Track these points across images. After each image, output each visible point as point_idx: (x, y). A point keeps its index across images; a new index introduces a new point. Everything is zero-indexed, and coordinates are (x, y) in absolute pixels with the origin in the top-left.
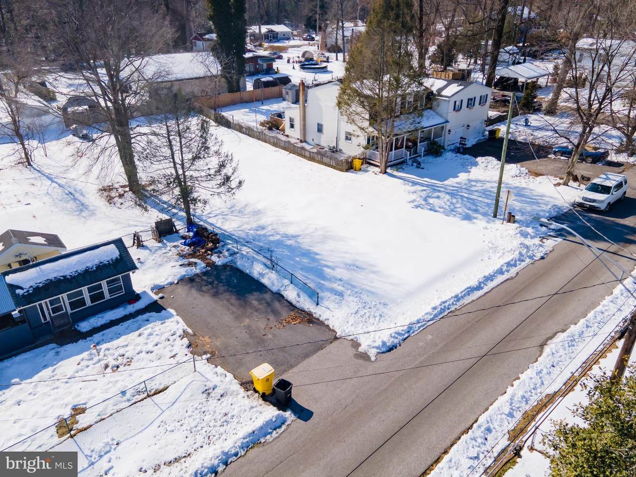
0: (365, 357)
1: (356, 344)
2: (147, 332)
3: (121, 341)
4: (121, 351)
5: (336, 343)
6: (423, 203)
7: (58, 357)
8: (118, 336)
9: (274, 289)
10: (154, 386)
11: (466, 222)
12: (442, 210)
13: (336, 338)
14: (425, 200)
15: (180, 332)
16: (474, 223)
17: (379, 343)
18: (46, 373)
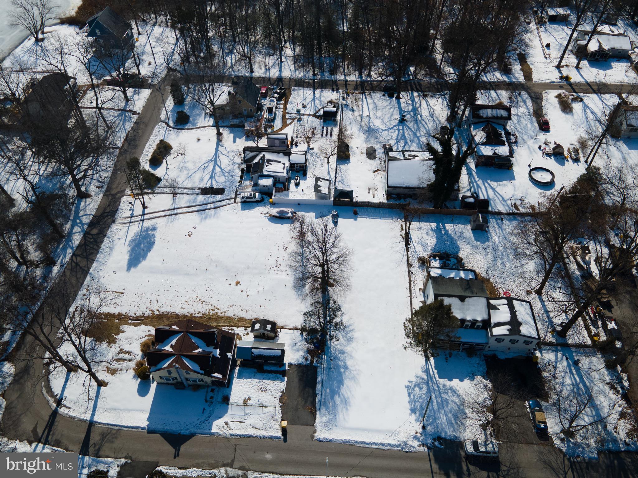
0: (313, 437)
1: (315, 431)
2: (275, 383)
3: (268, 382)
4: (266, 386)
5: (312, 427)
6: (413, 386)
7: (254, 377)
8: (269, 379)
9: (317, 392)
10: (266, 404)
11: (409, 412)
12: (412, 397)
13: (313, 425)
14: (415, 386)
15: (282, 390)
16: (410, 415)
17: (318, 437)
18: (249, 380)
